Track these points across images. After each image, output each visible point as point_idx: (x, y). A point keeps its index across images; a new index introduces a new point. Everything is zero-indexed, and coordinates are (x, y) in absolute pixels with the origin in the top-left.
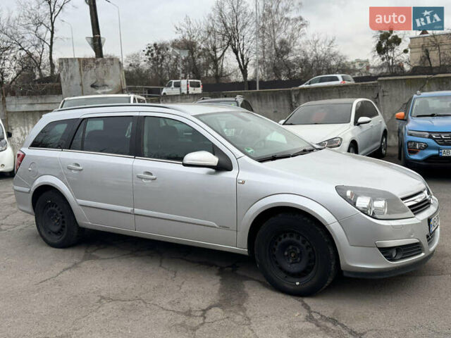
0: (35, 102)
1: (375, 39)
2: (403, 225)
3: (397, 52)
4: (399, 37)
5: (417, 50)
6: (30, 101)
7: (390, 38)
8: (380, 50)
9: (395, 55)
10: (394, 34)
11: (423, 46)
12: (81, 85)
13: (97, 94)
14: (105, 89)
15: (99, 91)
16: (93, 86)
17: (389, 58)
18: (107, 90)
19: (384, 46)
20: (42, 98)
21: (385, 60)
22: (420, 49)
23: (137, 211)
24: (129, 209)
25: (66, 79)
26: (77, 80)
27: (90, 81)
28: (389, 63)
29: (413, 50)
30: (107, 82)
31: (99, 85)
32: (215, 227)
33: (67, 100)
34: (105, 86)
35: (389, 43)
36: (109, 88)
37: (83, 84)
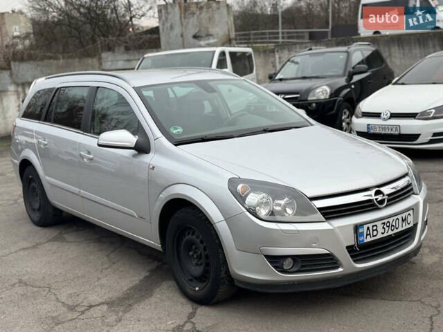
0: (132, 57)
2: (298, 231)
6: (126, 57)
12: (182, 36)
13: (201, 46)
14: (209, 39)
15: (202, 43)
16: (195, 37)
18: (212, 41)
20: (139, 53)
25: (165, 30)
26: (177, 30)
27: (192, 31)
30: (212, 31)
31: (203, 35)
32: (134, 217)
33: (148, 57)
34: (209, 35)
36: (214, 38)
37: (184, 34)
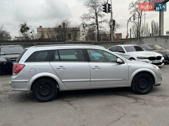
1: (20, 27)
3: (28, 33)
4: (29, 27)
5: (40, 32)
7: (25, 27)
8: (22, 31)
9: (27, 34)
10: (27, 26)
11: (42, 32)
17: (25, 34)
19: (23, 30)
21: (24, 35)
22: (41, 32)
23: (92, 80)
24: (89, 80)
28: (26, 36)
29: (39, 32)
35: (25, 29)
